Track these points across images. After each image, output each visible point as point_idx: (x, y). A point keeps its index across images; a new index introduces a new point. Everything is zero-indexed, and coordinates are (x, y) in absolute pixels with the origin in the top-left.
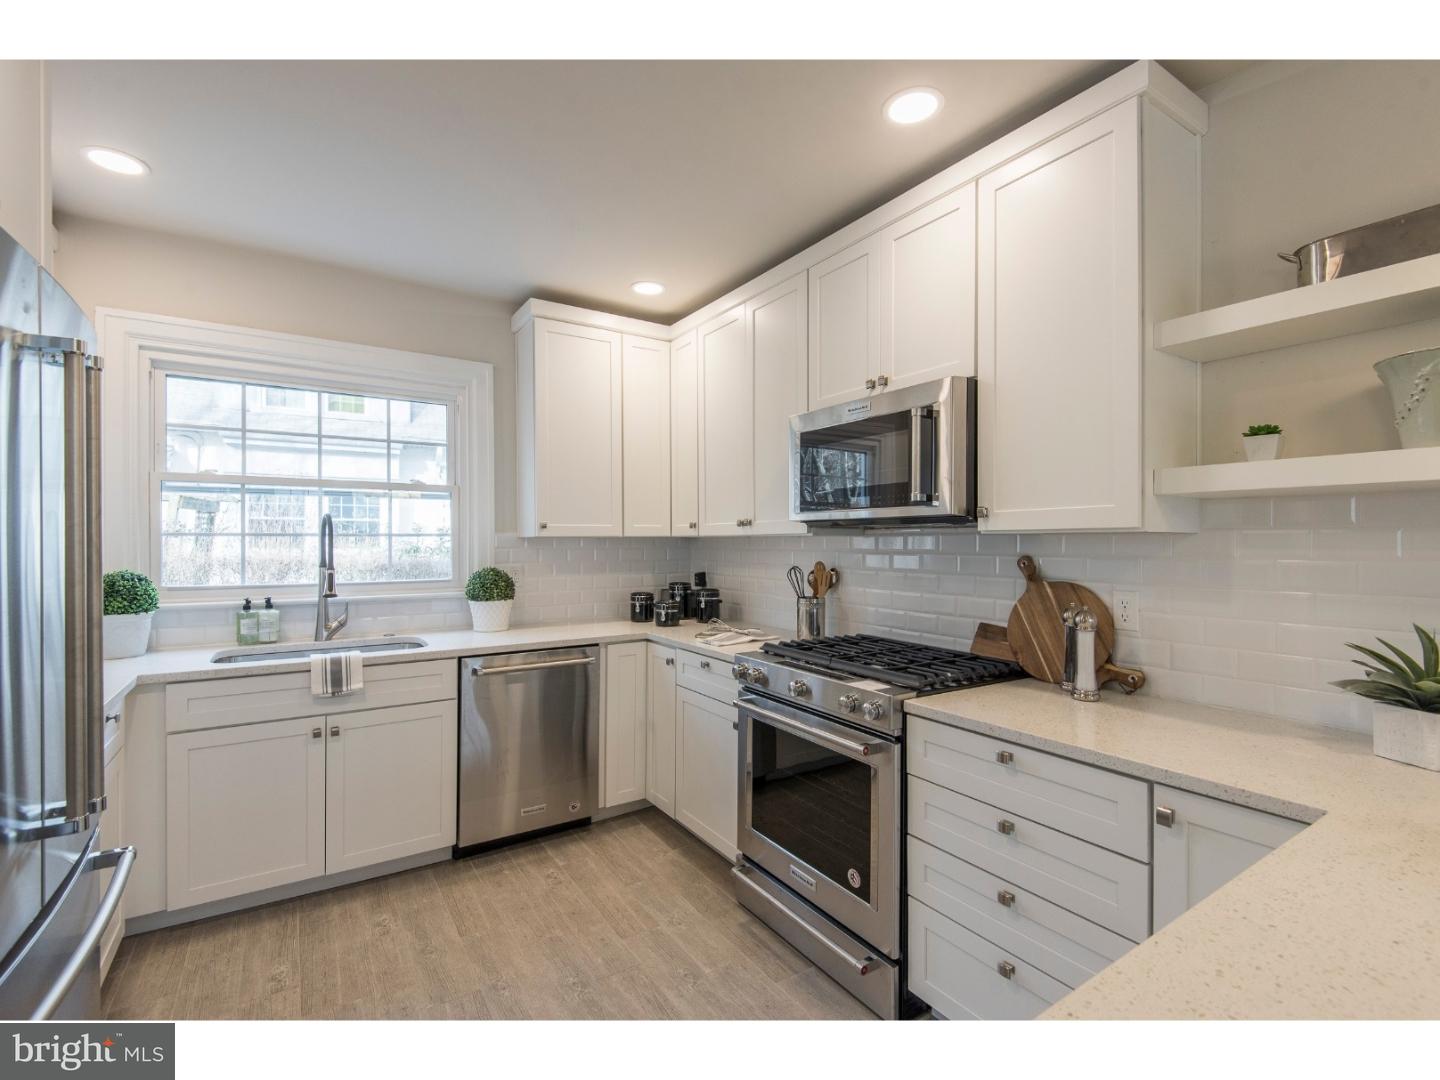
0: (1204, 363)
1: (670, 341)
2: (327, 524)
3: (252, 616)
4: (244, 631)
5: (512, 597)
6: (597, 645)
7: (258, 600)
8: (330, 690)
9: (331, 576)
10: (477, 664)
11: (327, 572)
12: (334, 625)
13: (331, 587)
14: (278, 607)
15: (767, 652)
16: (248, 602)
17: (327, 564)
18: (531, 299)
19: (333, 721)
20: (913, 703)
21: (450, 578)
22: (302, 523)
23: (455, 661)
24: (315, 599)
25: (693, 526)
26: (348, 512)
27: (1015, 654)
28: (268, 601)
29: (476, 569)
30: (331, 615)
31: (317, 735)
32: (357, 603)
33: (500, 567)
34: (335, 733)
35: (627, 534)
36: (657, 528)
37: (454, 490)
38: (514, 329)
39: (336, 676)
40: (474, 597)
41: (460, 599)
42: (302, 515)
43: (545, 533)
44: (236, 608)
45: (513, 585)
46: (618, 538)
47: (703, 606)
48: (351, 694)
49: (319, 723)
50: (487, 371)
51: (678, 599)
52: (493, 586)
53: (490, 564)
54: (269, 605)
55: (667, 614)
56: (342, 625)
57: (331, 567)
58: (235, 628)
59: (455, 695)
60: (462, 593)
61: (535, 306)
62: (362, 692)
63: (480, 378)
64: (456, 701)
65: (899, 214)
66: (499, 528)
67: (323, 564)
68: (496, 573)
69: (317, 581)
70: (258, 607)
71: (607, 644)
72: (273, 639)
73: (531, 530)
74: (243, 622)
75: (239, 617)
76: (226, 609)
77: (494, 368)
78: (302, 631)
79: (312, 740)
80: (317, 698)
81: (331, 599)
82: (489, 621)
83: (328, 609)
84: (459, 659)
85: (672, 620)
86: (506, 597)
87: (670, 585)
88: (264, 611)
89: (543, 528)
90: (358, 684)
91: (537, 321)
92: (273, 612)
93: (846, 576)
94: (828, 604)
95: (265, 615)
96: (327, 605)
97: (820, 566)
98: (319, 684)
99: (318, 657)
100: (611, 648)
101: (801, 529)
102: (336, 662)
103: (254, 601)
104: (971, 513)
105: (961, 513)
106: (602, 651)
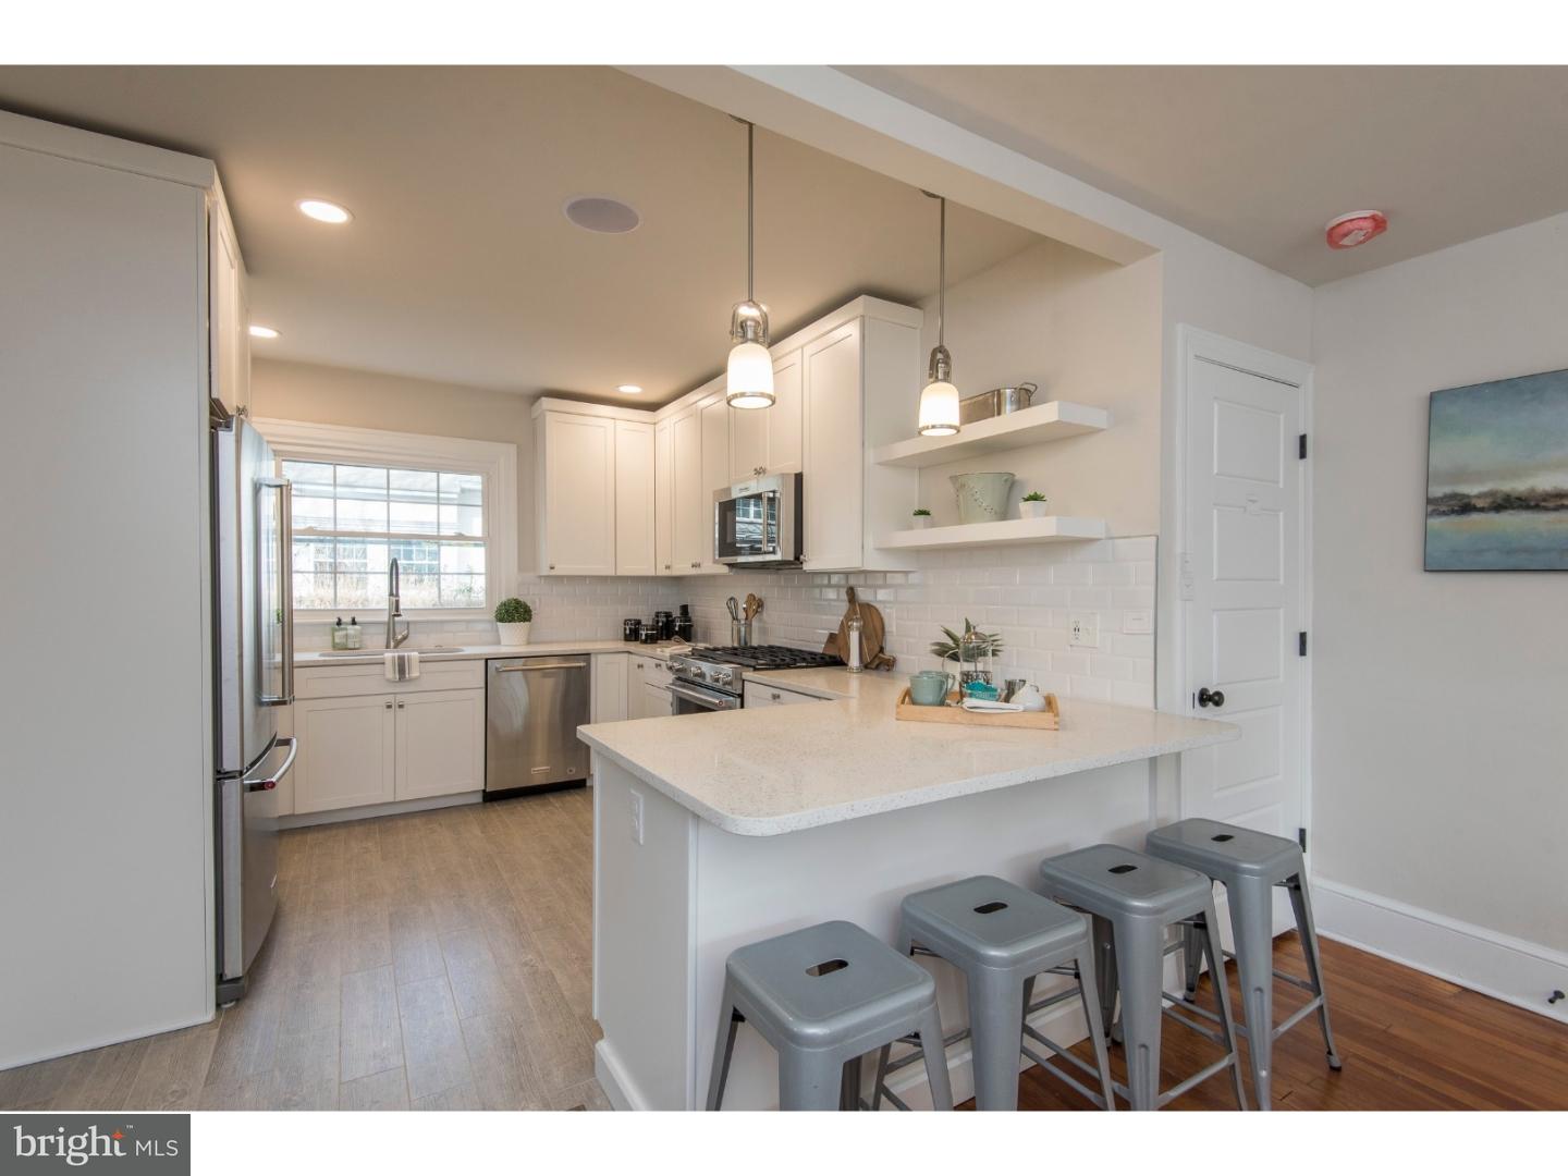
0: (920, 469)
1: (655, 424)
2: (394, 565)
3: (342, 629)
4: (337, 641)
5: (529, 620)
6: (589, 654)
7: (346, 619)
8: (398, 677)
9: (397, 602)
10: (498, 664)
11: (394, 599)
12: (399, 637)
13: (397, 609)
14: (360, 624)
15: (693, 654)
16: (340, 620)
17: (394, 593)
18: (543, 399)
19: (400, 698)
20: (748, 674)
21: (484, 605)
22: (365, 565)
23: (483, 661)
24: (386, 619)
25: (668, 567)
26: (408, 555)
27: (839, 650)
28: (354, 620)
29: (504, 599)
30: (397, 631)
31: (389, 707)
32: (415, 622)
33: (521, 599)
34: (401, 706)
35: (619, 574)
36: (645, 569)
37: (488, 540)
38: (534, 415)
39: (402, 667)
40: (501, 620)
41: (489, 621)
42: (365, 558)
43: (553, 573)
44: (330, 624)
45: (530, 611)
46: (611, 577)
47: (677, 629)
48: (411, 680)
49: (390, 699)
50: (513, 449)
51: (660, 624)
52: (515, 612)
53: (514, 595)
54: (354, 622)
55: (646, 635)
56: (405, 638)
57: (397, 595)
58: (330, 638)
59: (483, 685)
60: (492, 616)
61: (546, 402)
62: (417, 678)
63: (506, 455)
64: (484, 690)
65: (787, 351)
66: (521, 568)
67: (391, 594)
68: (517, 602)
69: (387, 607)
70: (346, 624)
71: (596, 654)
72: (357, 646)
73: (545, 571)
74: (337, 634)
75: (334, 630)
76: (325, 624)
77: (518, 447)
78: (376, 641)
79: (386, 710)
80: (388, 680)
81: (396, 619)
82: (512, 638)
83: (396, 627)
84: (487, 660)
85: (651, 640)
86: (525, 620)
87: (657, 614)
88: (351, 627)
89: (552, 568)
90: (415, 674)
91: (548, 413)
92: (357, 627)
93: (768, 604)
94: (754, 623)
95: (351, 630)
96: (394, 623)
97: (752, 597)
98: (390, 672)
99: (389, 655)
100: (600, 657)
101: (725, 570)
102: (401, 659)
103: (344, 620)
104: (797, 558)
105: (792, 558)
106: (593, 659)
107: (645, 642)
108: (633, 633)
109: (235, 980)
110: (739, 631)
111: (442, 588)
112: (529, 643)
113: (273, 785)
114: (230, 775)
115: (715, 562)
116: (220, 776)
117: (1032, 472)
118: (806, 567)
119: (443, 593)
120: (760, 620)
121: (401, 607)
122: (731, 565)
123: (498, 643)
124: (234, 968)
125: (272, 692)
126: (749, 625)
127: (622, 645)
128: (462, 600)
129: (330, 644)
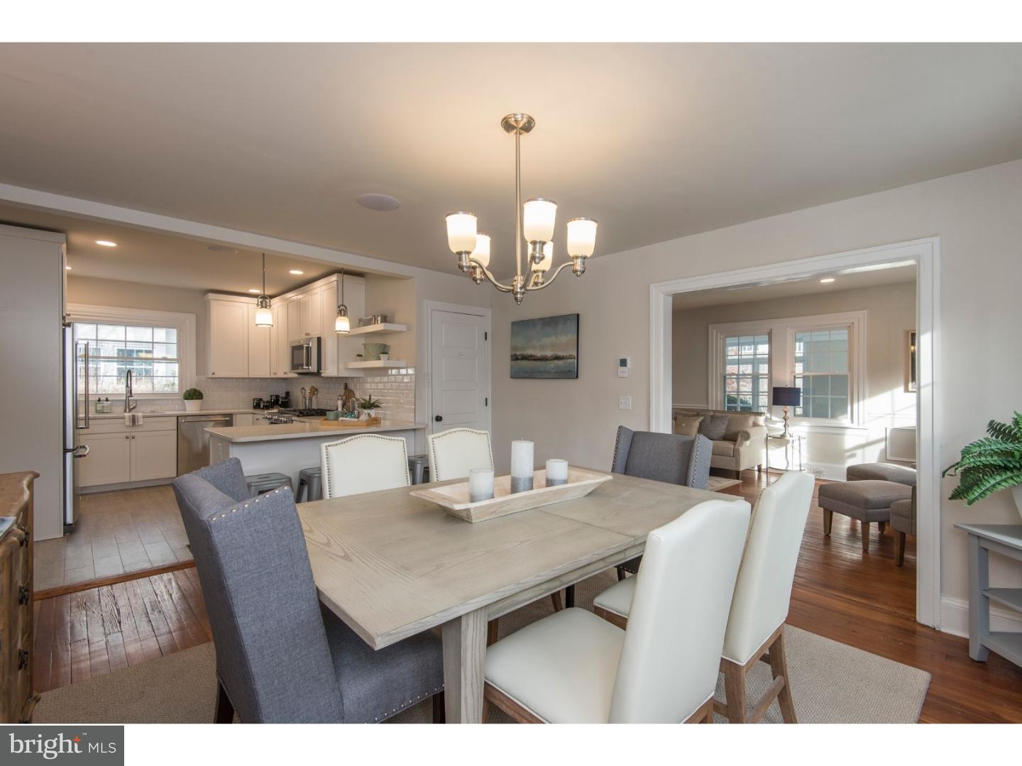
2: (129, 373)
3: (101, 403)
4: (98, 409)
5: (202, 399)
6: (232, 415)
7: (103, 398)
8: (132, 424)
9: (131, 390)
10: (184, 418)
11: (129, 389)
12: (132, 407)
13: (131, 394)
14: (110, 401)
16: (100, 399)
17: (129, 387)
18: (210, 293)
19: (132, 434)
21: (178, 392)
23: (176, 418)
24: (124, 398)
25: (275, 374)
29: (188, 389)
30: (131, 404)
31: (127, 438)
32: (140, 400)
33: (197, 388)
34: (133, 438)
35: (249, 376)
37: (180, 360)
39: (134, 420)
40: (186, 399)
41: (180, 400)
43: (214, 376)
44: (94, 401)
45: (202, 394)
46: (246, 378)
47: (281, 402)
48: (138, 426)
49: (128, 434)
50: (193, 317)
51: (272, 401)
52: (194, 395)
53: (193, 387)
54: (107, 400)
55: (264, 405)
56: (134, 408)
57: (131, 387)
58: (95, 408)
59: (176, 428)
60: (182, 397)
61: (211, 295)
62: (142, 425)
64: (176, 431)
66: (198, 373)
67: (127, 387)
68: (195, 390)
69: (125, 393)
70: (103, 401)
71: (236, 414)
72: (109, 412)
73: (211, 376)
74: (98, 405)
75: (96, 404)
77: (197, 316)
78: (118, 410)
79: (125, 440)
80: (127, 426)
81: (130, 398)
82: (192, 407)
83: (129, 402)
84: (178, 417)
85: (267, 407)
86: (199, 399)
87: (271, 396)
88: (105, 402)
89: (214, 374)
90: (141, 423)
91: (211, 301)
92: (109, 402)
93: (320, 390)
94: (314, 399)
95: (106, 404)
96: (129, 400)
97: (313, 387)
98: (128, 422)
99: (127, 415)
100: (237, 416)
101: (296, 375)
102: (134, 416)
103: (102, 399)
104: (318, 371)
105: (316, 371)
106: (234, 417)
107: (263, 409)
108: (258, 405)
109: (70, 525)
110: (306, 402)
111: (155, 383)
112: (201, 410)
113: (85, 456)
114: (69, 451)
115: (291, 372)
116: (65, 451)
117: (390, 342)
118: (323, 375)
119: (155, 386)
120: (317, 398)
121: (133, 392)
122: (297, 373)
123: (185, 410)
124: (70, 520)
125: (82, 424)
126: (311, 400)
127: (252, 411)
128: (168, 390)
129: (94, 411)
